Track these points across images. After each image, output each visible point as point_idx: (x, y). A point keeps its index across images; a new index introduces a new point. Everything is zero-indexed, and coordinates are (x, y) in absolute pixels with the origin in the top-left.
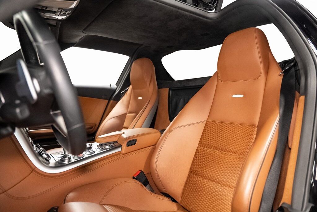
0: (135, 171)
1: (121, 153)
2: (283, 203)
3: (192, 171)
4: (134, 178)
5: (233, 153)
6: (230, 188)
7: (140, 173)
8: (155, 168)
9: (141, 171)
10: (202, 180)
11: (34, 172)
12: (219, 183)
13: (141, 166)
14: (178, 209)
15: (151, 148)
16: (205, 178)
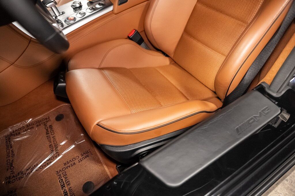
0: (129, 31)
1: (113, 13)
2: (264, 82)
3: (187, 31)
4: (129, 38)
5: (233, 17)
6: (220, 54)
7: (135, 32)
8: (149, 29)
9: (136, 30)
10: (195, 42)
11: (31, 43)
12: (210, 48)
13: (136, 25)
14: (170, 63)
15: (145, 4)
16: (199, 41)
